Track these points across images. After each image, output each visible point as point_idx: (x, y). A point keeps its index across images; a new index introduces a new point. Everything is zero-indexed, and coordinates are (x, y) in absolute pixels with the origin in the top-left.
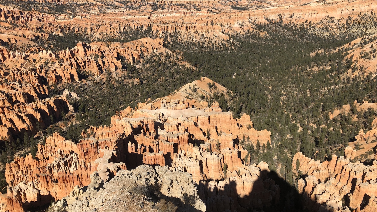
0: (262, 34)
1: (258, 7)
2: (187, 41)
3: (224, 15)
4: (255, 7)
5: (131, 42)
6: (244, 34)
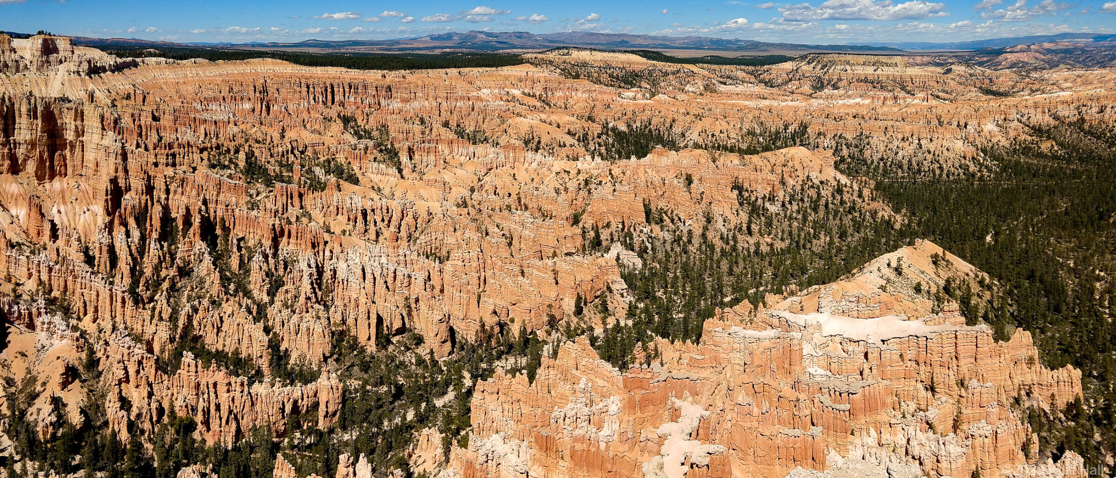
0: (1046, 146)
1: (1034, 92)
2: (885, 157)
3: (965, 106)
4: (1027, 92)
5: (763, 154)
6: (1008, 146)
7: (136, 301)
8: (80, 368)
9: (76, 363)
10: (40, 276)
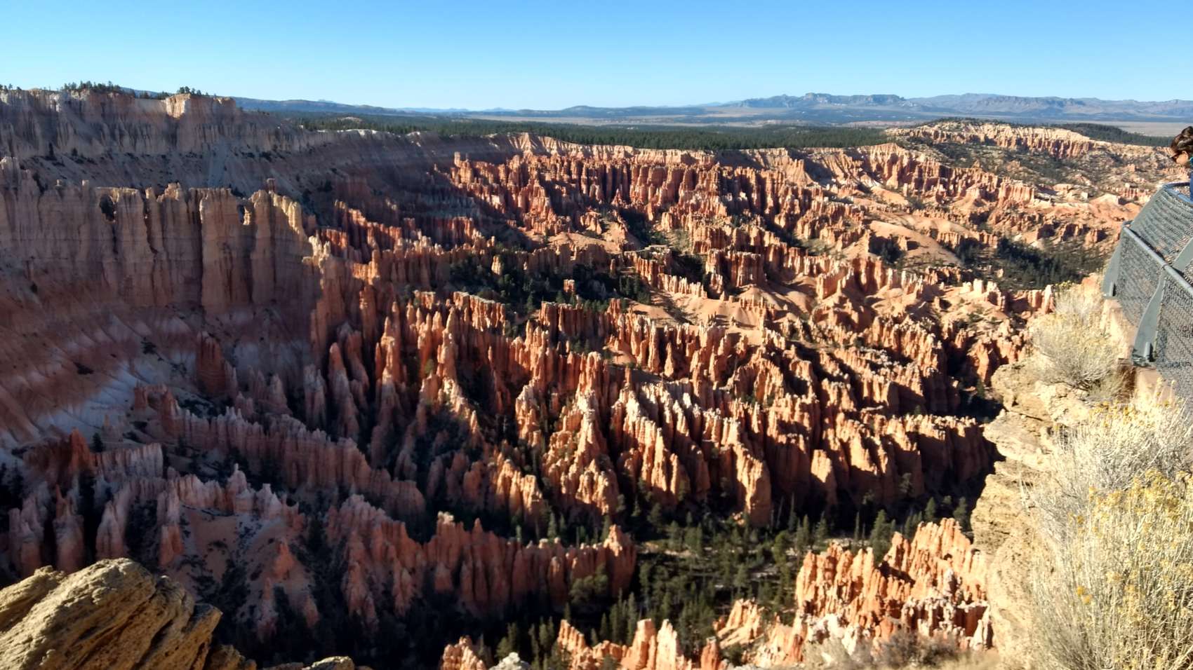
7: (368, 459)
8: (303, 549)
9: (297, 543)
10: (229, 442)
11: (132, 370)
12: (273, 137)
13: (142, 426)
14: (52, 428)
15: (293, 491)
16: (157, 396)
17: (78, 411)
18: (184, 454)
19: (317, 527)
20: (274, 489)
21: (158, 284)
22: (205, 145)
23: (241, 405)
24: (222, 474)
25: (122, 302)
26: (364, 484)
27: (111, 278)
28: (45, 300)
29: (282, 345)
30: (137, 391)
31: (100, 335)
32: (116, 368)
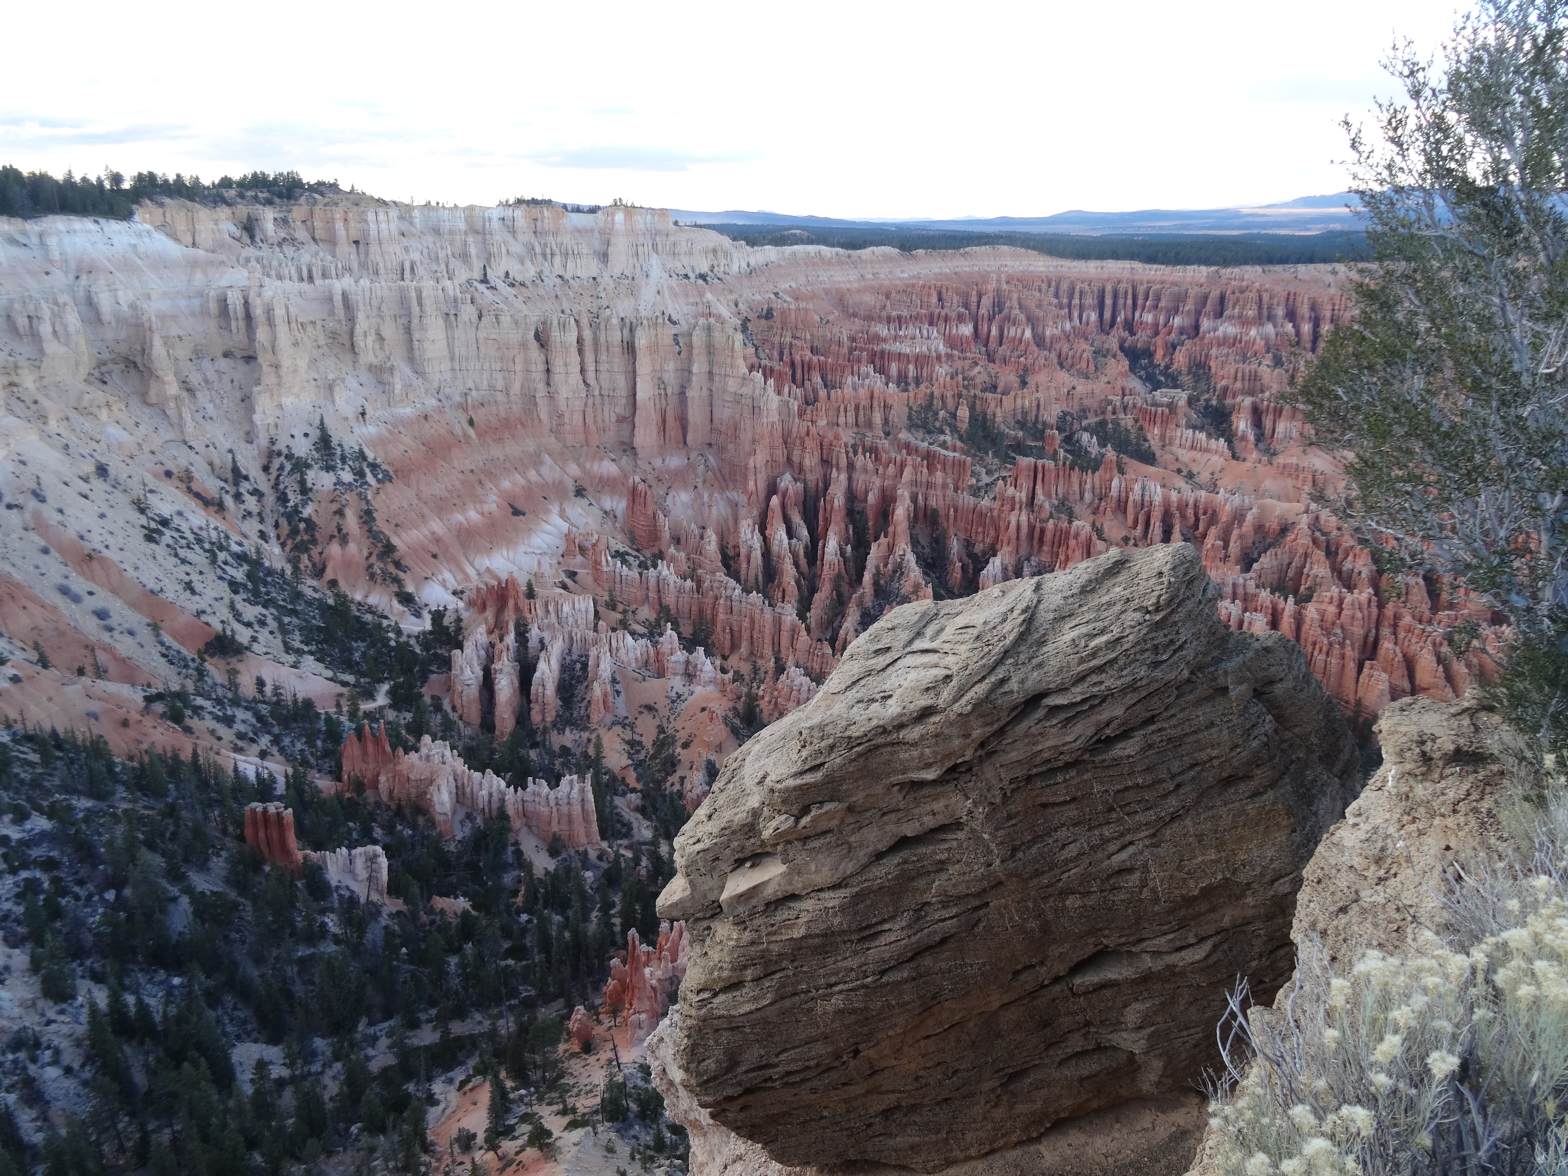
7: (808, 629)
8: (737, 721)
9: (730, 715)
10: (660, 599)
11: (562, 515)
12: (710, 256)
13: (572, 575)
14: (488, 570)
15: (725, 658)
16: (588, 545)
17: (511, 554)
18: (614, 608)
19: (752, 699)
20: (708, 653)
21: (590, 421)
22: (638, 266)
23: (673, 559)
24: (653, 632)
25: (553, 439)
26: (802, 657)
27: (543, 412)
28: (480, 436)
29: (716, 495)
30: (568, 538)
31: (532, 474)
32: (547, 512)
